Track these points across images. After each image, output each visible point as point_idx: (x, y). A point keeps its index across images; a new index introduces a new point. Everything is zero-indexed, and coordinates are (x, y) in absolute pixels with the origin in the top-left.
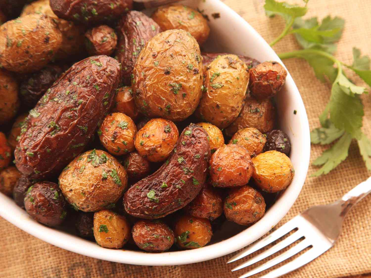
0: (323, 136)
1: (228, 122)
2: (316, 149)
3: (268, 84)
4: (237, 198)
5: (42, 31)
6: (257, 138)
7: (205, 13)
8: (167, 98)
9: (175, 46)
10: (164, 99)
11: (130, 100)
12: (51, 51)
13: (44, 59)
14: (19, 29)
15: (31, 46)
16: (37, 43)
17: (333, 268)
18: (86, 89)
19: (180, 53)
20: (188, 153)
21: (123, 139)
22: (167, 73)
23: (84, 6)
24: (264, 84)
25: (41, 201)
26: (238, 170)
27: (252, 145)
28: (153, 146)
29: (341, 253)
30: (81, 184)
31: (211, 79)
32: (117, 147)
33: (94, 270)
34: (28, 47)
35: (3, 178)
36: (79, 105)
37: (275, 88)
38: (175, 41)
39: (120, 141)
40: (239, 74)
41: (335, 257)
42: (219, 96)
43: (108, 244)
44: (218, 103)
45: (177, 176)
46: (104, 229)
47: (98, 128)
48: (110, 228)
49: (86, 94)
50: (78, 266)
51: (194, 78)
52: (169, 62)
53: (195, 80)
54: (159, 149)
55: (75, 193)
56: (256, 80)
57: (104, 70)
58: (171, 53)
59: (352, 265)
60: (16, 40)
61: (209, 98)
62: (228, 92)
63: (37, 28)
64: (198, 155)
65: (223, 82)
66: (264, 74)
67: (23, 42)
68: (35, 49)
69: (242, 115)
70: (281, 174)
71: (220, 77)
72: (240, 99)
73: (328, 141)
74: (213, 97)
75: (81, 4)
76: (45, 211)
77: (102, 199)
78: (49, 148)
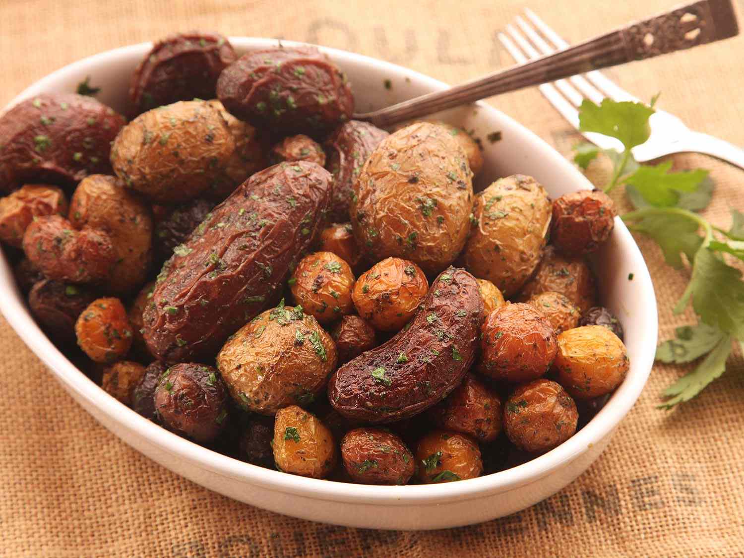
0: (679, 351)
1: (514, 282)
2: (667, 373)
3: (584, 221)
4: (528, 393)
5: (202, 123)
6: (564, 305)
7: (477, 135)
8: (412, 220)
9: (429, 143)
10: (406, 222)
11: (346, 238)
12: (215, 157)
13: (202, 171)
14: (165, 118)
15: (184, 144)
16: (193, 140)
17: (699, 553)
18: (273, 204)
19: (436, 153)
20: (445, 307)
21: (333, 287)
22: (413, 180)
23: (275, 90)
24: (577, 220)
25: (184, 387)
26: (531, 337)
27: (554, 315)
28: (386, 291)
29: (713, 532)
30: (257, 354)
31: (486, 205)
32: (322, 302)
33: (266, 549)
34: (179, 145)
35: (118, 373)
36: (261, 227)
37: (596, 232)
38: (429, 136)
39: (328, 291)
40: (535, 200)
41: (702, 536)
42: (499, 231)
43: (298, 464)
44: (498, 242)
45: (425, 343)
46: (292, 436)
47: (289, 275)
48: (303, 434)
49: (274, 212)
50: (237, 541)
51: (458, 194)
52: (417, 164)
53: (460, 198)
54: (394, 297)
55: (245, 371)
56: (563, 214)
57: (306, 176)
58: (420, 152)
59: (733, 550)
60: (159, 132)
61: (482, 234)
62: (516, 225)
63: (196, 117)
64: (462, 311)
65: (508, 209)
66: (578, 203)
67: (170, 137)
68: (189, 150)
69: (537, 277)
70: (605, 356)
71: (503, 202)
72: (535, 242)
73: (689, 358)
74: (489, 232)
75: (271, 86)
76: (192, 405)
77: (292, 380)
78: (205, 298)
